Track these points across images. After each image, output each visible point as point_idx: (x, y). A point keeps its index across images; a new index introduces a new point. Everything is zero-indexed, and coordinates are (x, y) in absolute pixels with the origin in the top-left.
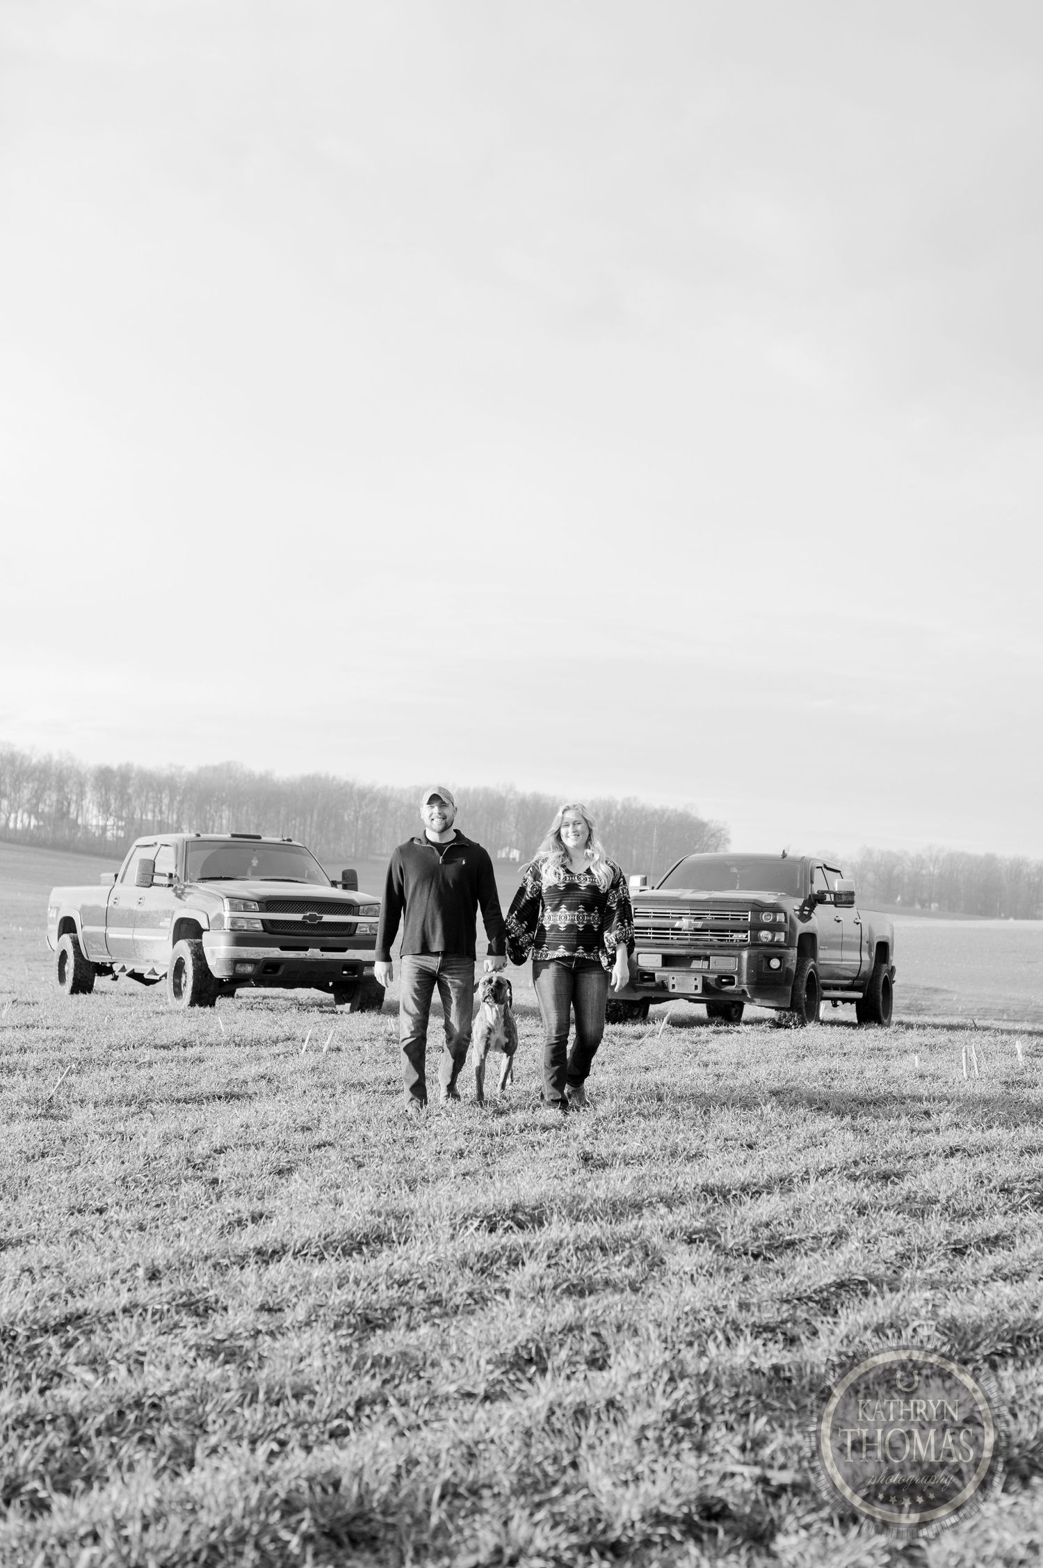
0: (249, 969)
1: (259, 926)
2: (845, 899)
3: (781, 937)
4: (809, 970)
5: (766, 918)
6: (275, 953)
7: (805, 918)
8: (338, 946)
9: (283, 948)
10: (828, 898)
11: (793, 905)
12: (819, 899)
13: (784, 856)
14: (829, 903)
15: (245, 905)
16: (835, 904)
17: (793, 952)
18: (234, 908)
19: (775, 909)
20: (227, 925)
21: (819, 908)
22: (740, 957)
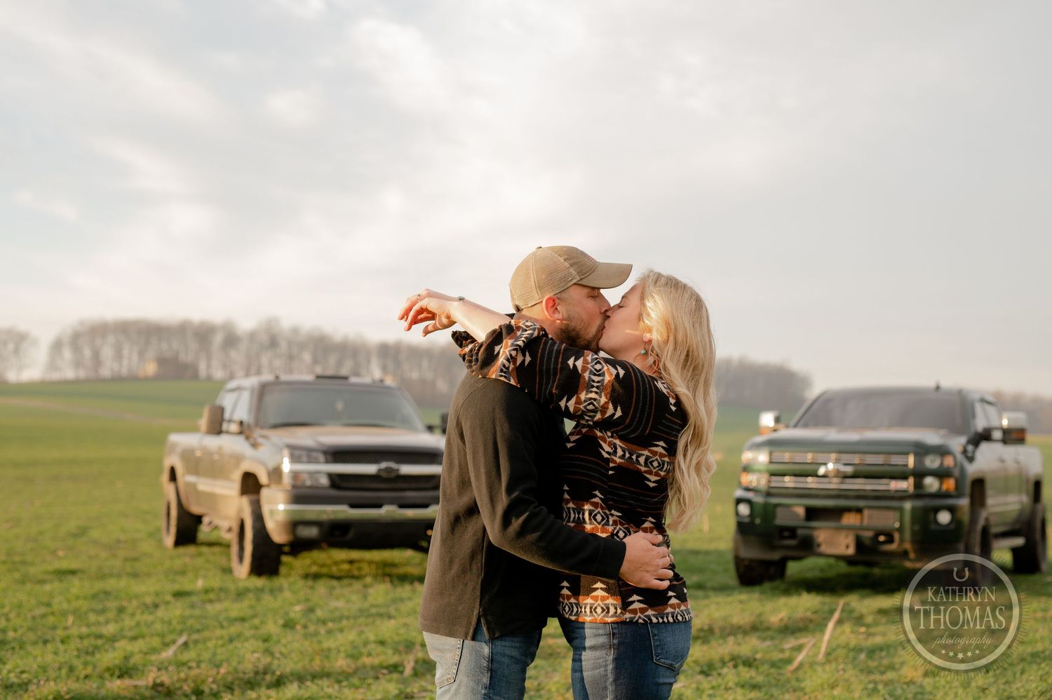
0: (313, 532)
1: (324, 481)
2: (1014, 436)
3: (950, 484)
4: (981, 522)
5: (932, 462)
6: (342, 511)
7: (971, 459)
8: (419, 501)
9: (353, 506)
10: (997, 435)
11: (957, 443)
12: (985, 436)
13: (938, 388)
14: (997, 441)
15: (309, 456)
16: (1005, 441)
17: (964, 502)
18: (295, 459)
19: (942, 451)
20: (287, 480)
21: (984, 446)
22: (901, 510)
